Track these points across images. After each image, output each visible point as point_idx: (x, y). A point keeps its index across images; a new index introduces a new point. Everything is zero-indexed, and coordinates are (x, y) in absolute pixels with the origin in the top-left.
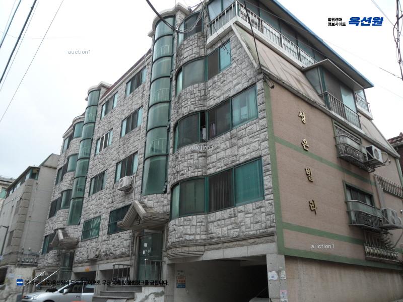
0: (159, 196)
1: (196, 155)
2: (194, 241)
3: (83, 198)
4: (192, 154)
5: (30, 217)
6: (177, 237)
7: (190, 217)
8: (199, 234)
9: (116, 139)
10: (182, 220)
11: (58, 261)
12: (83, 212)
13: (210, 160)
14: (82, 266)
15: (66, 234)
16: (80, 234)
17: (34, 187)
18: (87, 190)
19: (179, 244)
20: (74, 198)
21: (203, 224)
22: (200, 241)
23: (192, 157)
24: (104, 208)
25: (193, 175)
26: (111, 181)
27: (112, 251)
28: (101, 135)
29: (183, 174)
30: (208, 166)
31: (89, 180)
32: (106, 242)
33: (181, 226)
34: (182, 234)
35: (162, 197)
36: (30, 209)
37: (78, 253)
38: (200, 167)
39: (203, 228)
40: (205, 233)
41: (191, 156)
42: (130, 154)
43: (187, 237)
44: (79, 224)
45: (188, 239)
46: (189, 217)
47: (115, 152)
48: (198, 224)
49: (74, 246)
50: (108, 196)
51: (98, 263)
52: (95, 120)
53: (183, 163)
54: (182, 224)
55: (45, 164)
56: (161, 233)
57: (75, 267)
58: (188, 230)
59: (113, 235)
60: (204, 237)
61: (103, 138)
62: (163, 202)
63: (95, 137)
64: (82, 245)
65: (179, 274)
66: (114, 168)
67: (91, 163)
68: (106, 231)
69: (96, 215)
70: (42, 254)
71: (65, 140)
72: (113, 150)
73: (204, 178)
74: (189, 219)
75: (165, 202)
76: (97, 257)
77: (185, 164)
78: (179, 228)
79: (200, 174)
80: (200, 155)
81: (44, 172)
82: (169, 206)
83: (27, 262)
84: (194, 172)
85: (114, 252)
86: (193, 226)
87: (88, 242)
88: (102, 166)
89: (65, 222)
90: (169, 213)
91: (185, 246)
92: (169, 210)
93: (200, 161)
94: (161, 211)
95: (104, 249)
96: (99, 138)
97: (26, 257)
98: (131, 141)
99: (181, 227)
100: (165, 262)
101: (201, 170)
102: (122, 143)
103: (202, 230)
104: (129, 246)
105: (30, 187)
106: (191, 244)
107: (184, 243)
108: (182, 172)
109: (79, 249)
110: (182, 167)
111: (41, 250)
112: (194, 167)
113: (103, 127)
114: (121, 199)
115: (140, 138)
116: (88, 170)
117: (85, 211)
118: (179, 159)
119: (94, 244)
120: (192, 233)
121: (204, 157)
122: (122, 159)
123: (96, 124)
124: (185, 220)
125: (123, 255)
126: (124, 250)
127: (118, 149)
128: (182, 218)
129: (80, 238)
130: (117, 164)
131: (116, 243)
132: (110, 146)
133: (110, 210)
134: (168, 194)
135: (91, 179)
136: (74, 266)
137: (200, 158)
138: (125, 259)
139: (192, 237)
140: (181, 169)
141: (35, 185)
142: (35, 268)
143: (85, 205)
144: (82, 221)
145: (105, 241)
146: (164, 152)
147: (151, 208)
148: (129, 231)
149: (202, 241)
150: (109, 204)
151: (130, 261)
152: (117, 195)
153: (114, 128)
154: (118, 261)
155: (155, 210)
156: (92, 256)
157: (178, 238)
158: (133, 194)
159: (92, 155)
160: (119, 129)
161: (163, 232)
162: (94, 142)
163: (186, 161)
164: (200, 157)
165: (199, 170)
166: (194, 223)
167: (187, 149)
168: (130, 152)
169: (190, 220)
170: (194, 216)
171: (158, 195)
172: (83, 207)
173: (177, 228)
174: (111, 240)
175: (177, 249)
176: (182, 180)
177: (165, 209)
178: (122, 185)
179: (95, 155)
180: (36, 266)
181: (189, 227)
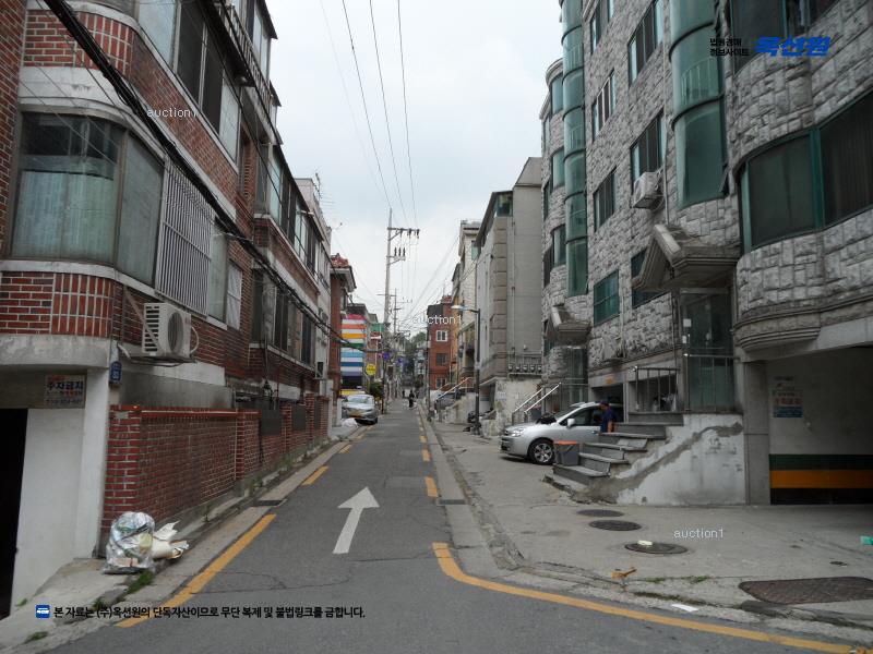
0: (712, 205)
1: (779, 78)
2: (792, 305)
3: (586, 238)
4: (768, 78)
5: (513, 288)
6: (751, 299)
7: (777, 245)
8: (803, 285)
9: (622, 93)
10: (759, 256)
11: (565, 367)
12: (590, 268)
13: (818, 79)
14: (601, 374)
15: (567, 314)
16: (591, 311)
17: (510, 232)
18: (590, 219)
19: (757, 314)
20: (571, 241)
21: (813, 257)
22: (805, 303)
23: (769, 86)
24: (621, 251)
25: (776, 133)
26: (625, 192)
27: (643, 342)
28: (597, 91)
29: (751, 138)
30: (816, 99)
31: (590, 197)
32: (633, 323)
33: (757, 269)
34: (760, 290)
35: (720, 205)
36: (512, 273)
37: (592, 350)
38: (793, 107)
39: (812, 269)
40: (817, 281)
41: (767, 83)
42: (652, 117)
43: (774, 296)
44: (587, 292)
45: (774, 300)
46: (773, 246)
47: (625, 123)
48: (799, 260)
49: (583, 336)
50: (624, 225)
51: (624, 366)
52: (583, 62)
53: (747, 108)
54: (758, 266)
55: (521, 181)
56: (727, 293)
57: (591, 376)
58: (775, 277)
59: (642, 307)
60: (816, 291)
61: (600, 97)
62: (723, 218)
63: (588, 101)
64: (597, 334)
65: (780, 385)
66: (627, 160)
67: (589, 160)
68: (629, 300)
69: (611, 270)
70: (545, 355)
71: (544, 124)
72: (620, 120)
73: (808, 136)
74: (775, 249)
75: (728, 218)
76: (622, 355)
77: (754, 109)
78: (753, 275)
79: (794, 126)
80: (791, 72)
81: (521, 199)
82: (737, 226)
83: (526, 371)
84: (779, 125)
85: (647, 343)
86: (785, 266)
87: (605, 327)
88: (606, 162)
89: (566, 291)
90: (738, 243)
91: (770, 319)
92: (738, 235)
93: (793, 91)
94: (721, 239)
95: (631, 339)
96: (595, 101)
97: (521, 362)
98: (649, 88)
99: (758, 274)
100: (739, 359)
101: (795, 114)
102: (633, 97)
103: (810, 275)
104: (670, 328)
105: (503, 232)
106: (783, 311)
107: (768, 311)
108: (747, 133)
109: (593, 342)
110: (746, 119)
111: (543, 348)
112: (778, 112)
113: (597, 73)
114: (646, 226)
115: (664, 74)
116: (586, 177)
117: (593, 264)
118: (740, 100)
119: (614, 330)
120: (784, 284)
121: (803, 75)
122: (638, 135)
123: (586, 69)
124: (765, 255)
125: (662, 349)
126: (663, 337)
127: (627, 114)
128: (759, 250)
129: (592, 320)
130: (632, 149)
131: (648, 324)
132: (615, 113)
133: (630, 255)
134: (733, 195)
135: (595, 195)
136: (590, 374)
137: (792, 83)
138: (667, 355)
139: (785, 295)
140: (745, 126)
141: (509, 226)
142: (539, 381)
143: (591, 252)
144: (591, 285)
145: (630, 321)
146: (713, 93)
147: (696, 236)
148: (667, 296)
149: (812, 302)
150: (628, 241)
151: (674, 361)
152: (639, 219)
153: (616, 67)
154: (655, 363)
155: (706, 239)
156: (610, 354)
157: (754, 300)
158: (665, 212)
159: (589, 142)
160: (625, 67)
161: (730, 289)
162: (588, 111)
163: (755, 100)
164: (791, 79)
165: (791, 116)
166: (788, 259)
167: (755, 67)
168: (650, 114)
169: (778, 253)
170: (787, 242)
171: (709, 203)
172: (590, 255)
173: (750, 276)
174: (639, 319)
175: (753, 327)
176: (751, 152)
177: (728, 234)
178: (639, 195)
179: (593, 140)
180: (540, 377)
181: (776, 270)
